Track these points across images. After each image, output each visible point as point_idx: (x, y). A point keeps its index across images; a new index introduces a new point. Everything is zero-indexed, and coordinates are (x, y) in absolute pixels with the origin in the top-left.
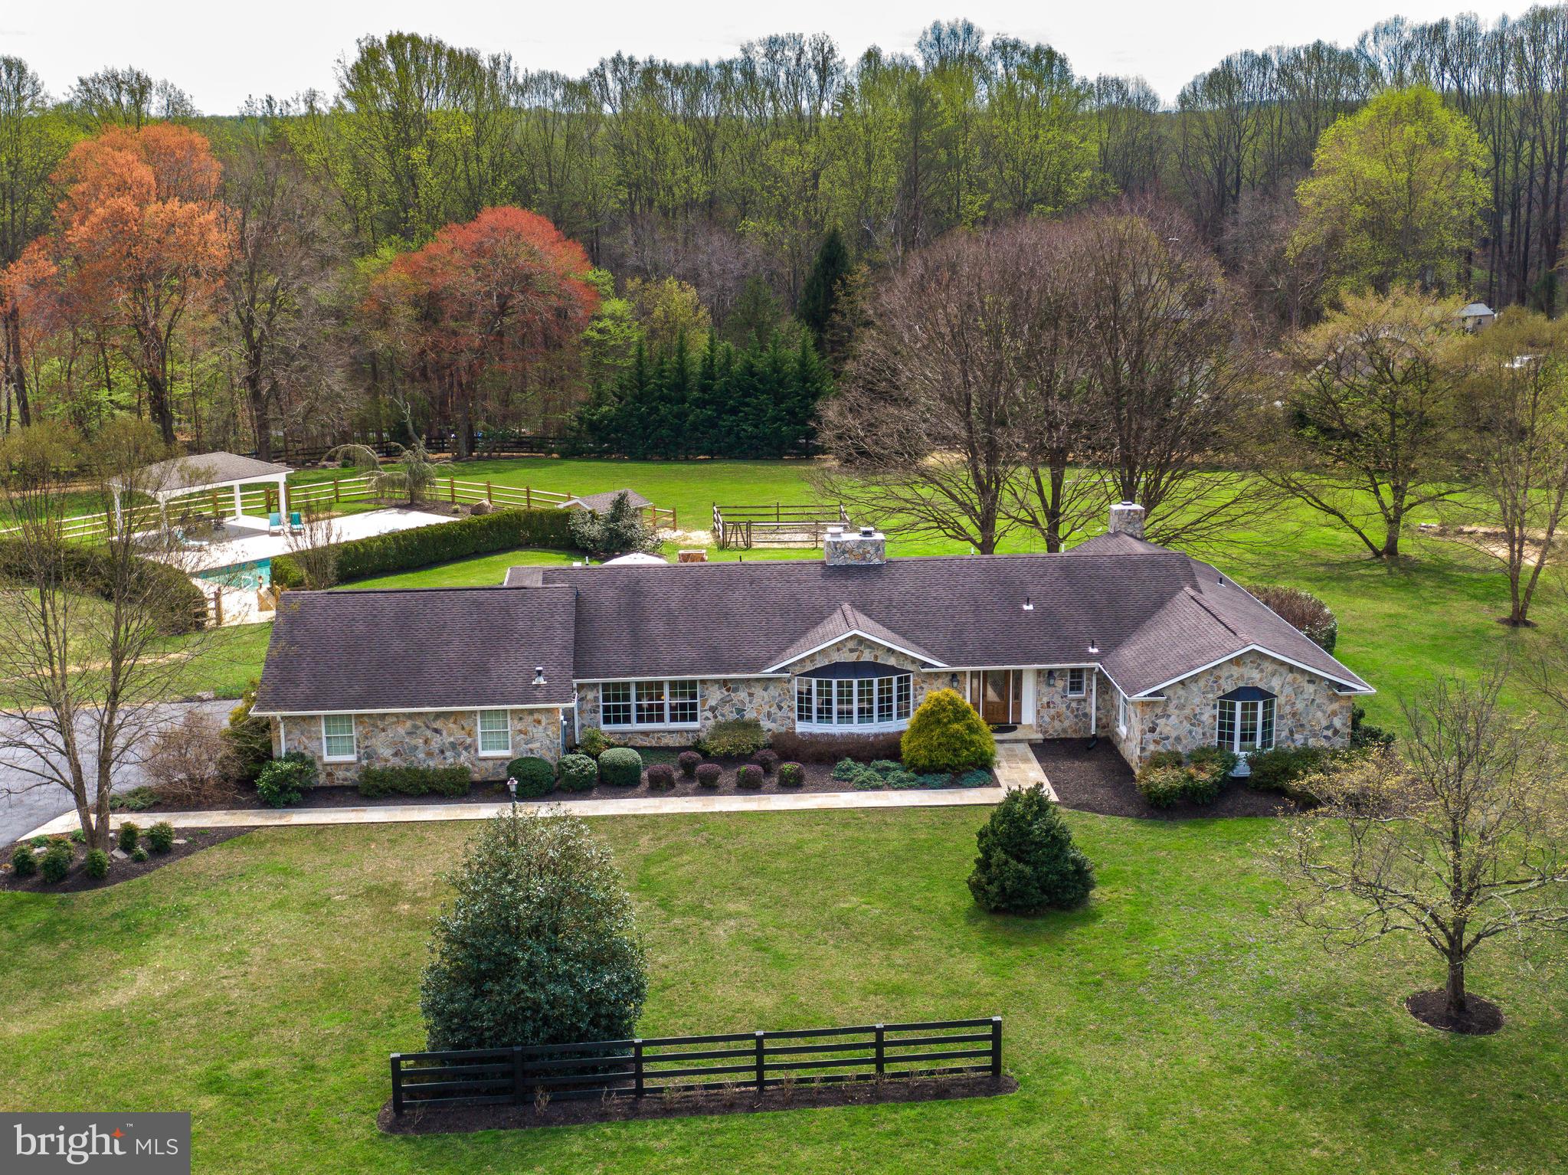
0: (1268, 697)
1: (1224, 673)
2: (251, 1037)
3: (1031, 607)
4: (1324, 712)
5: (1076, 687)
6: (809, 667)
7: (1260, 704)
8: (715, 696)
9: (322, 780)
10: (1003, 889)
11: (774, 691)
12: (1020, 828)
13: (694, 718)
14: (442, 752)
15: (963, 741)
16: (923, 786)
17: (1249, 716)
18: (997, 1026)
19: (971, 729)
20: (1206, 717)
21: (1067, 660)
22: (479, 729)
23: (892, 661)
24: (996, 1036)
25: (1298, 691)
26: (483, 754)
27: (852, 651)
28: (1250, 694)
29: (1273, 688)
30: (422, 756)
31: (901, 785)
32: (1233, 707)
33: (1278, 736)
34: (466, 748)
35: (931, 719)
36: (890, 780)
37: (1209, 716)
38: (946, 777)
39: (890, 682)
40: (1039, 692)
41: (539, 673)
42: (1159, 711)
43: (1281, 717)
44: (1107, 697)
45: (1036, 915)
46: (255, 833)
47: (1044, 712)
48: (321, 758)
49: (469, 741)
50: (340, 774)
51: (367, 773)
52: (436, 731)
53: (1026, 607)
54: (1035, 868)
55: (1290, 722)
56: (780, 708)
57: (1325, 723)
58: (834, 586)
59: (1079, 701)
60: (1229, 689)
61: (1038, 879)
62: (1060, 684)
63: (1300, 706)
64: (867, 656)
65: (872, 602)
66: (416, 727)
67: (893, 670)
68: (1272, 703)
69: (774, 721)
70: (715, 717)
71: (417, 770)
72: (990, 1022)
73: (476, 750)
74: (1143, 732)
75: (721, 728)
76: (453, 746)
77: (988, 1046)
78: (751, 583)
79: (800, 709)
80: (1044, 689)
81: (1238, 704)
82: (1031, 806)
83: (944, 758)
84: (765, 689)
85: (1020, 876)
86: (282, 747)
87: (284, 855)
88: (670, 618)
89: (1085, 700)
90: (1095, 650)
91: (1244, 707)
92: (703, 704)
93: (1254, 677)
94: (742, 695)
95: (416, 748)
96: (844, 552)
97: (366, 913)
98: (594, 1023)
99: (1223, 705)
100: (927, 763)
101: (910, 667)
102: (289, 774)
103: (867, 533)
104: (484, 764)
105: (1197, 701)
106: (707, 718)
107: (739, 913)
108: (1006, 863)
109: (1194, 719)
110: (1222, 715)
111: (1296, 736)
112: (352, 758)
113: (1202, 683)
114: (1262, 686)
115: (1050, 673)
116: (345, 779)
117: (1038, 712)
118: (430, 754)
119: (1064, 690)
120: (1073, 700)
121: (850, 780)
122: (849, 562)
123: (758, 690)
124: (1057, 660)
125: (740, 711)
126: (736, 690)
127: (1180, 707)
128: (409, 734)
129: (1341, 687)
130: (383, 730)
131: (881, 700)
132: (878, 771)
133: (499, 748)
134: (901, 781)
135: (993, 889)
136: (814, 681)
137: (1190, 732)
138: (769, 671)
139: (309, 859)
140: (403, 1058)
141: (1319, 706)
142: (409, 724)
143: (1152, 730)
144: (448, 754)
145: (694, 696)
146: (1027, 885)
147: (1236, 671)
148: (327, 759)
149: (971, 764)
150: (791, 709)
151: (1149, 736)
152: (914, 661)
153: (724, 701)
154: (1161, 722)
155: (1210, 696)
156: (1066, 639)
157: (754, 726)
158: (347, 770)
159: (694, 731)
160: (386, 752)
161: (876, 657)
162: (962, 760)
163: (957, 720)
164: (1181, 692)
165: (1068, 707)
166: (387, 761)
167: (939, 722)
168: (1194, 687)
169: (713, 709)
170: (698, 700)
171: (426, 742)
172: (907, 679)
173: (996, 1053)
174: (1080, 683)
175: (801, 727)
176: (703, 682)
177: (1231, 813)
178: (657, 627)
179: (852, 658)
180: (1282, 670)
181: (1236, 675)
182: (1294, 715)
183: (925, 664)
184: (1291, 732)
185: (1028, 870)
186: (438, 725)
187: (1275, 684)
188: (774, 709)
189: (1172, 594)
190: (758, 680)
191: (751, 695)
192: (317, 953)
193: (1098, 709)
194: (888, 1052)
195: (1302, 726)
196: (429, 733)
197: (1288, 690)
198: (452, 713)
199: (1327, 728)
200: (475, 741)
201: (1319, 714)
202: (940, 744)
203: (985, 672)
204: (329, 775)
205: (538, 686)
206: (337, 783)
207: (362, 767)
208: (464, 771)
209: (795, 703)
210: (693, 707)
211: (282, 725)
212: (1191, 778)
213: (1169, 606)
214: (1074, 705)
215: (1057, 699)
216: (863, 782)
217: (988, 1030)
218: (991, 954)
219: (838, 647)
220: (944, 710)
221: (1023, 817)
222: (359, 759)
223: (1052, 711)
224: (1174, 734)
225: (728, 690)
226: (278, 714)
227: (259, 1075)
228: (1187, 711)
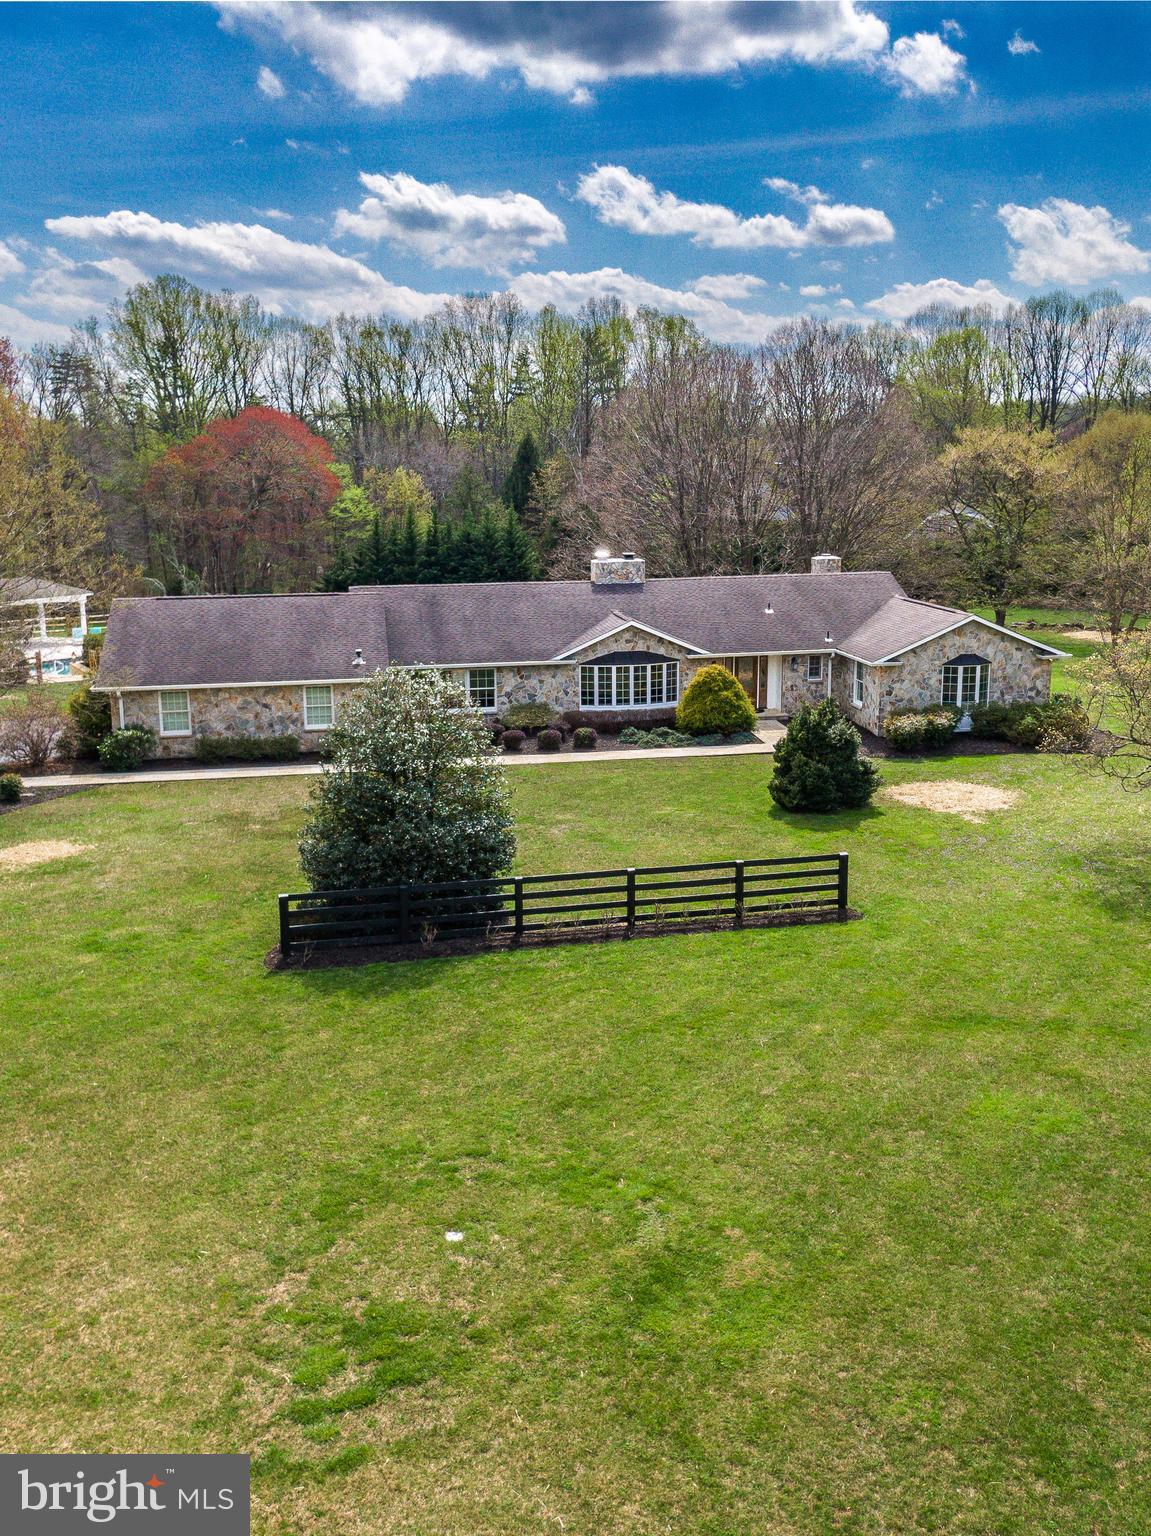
0: (984, 662)
1: (948, 642)
2: (124, 913)
3: (771, 611)
4: (1029, 676)
5: (814, 672)
6: (592, 656)
7: (978, 668)
8: (510, 682)
9: (159, 752)
10: (804, 787)
11: (561, 678)
12: (816, 734)
13: (491, 703)
14: (271, 725)
15: (732, 706)
16: (700, 744)
17: (969, 679)
18: (844, 860)
19: (737, 695)
20: (933, 682)
21: (808, 648)
22: (305, 705)
23: (662, 651)
24: (842, 872)
25: (1008, 657)
26: (308, 727)
27: (628, 641)
28: (969, 659)
29: (987, 655)
30: (253, 729)
31: (679, 744)
32: (955, 671)
33: (992, 697)
34: (294, 722)
35: (703, 689)
36: (669, 740)
37: (936, 680)
38: (719, 736)
39: (660, 668)
40: (783, 677)
41: (359, 654)
42: (895, 676)
43: (994, 680)
44: (841, 681)
45: (832, 811)
46: (102, 788)
47: (788, 695)
48: (158, 732)
49: (296, 714)
50: (176, 748)
51: (203, 744)
52: (266, 706)
53: (767, 611)
54: (831, 769)
55: (1001, 684)
56: (567, 693)
57: (1029, 685)
58: (605, 599)
59: (817, 684)
60: (952, 657)
61: (834, 778)
62: (802, 669)
63: (1009, 670)
64: (641, 647)
65: (639, 609)
66: (246, 702)
67: (663, 659)
68: (987, 667)
69: (561, 705)
70: (510, 702)
71: (248, 740)
72: (837, 857)
73: (303, 724)
74: (882, 696)
75: (515, 710)
76: (281, 720)
77: (834, 880)
78: (534, 596)
79: (584, 694)
80: (789, 674)
81: (961, 669)
82: (825, 715)
83: (717, 720)
84: (554, 677)
85: (820, 775)
86: (121, 720)
87: (131, 801)
88: (467, 622)
89: (822, 683)
90: (830, 640)
91: (965, 671)
92: (500, 689)
93: (972, 645)
94: (534, 682)
95: (247, 722)
96: (610, 573)
97: (220, 832)
98: (471, 866)
99: (947, 671)
100: (701, 725)
101: (676, 655)
102: (130, 739)
103: (628, 557)
104: (310, 736)
105: (926, 667)
106: (503, 703)
107: (568, 820)
108: (806, 764)
109: (924, 684)
110: (946, 679)
111: (1006, 697)
112: (188, 732)
113: (930, 651)
114: (981, 655)
115: (794, 659)
116: (180, 752)
117: (783, 694)
118: (259, 728)
119: (805, 675)
120: (812, 683)
121: (636, 743)
122: (614, 581)
123: (547, 677)
124: (800, 648)
125: (532, 696)
126: (528, 677)
127: (912, 673)
128: (240, 708)
129: (1043, 652)
130: (217, 706)
131: (653, 685)
132: (659, 735)
133: (323, 722)
134: (681, 740)
135: (795, 788)
136: (596, 668)
137: (920, 695)
138: (557, 660)
139: (157, 801)
140: (292, 898)
141: (1025, 670)
142: (240, 700)
143: (889, 693)
144: (277, 727)
145: (491, 683)
146: (825, 782)
147: (958, 640)
148: (163, 733)
149: (740, 726)
150: (576, 695)
151: (886, 698)
152: (681, 649)
153: (518, 688)
154: (897, 686)
155: (937, 662)
156: (805, 632)
157: (544, 707)
158: (183, 743)
159: (492, 715)
160: (219, 726)
161: (648, 647)
162: (732, 721)
163: (726, 689)
164: (913, 660)
165: (808, 690)
166: (220, 734)
167: (710, 690)
168: (923, 655)
169: (508, 695)
170: (495, 687)
171: (256, 716)
172: (675, 666)
173: (842, 887)
174: (818, 669)
175: (583, 708)
176: (499, 669)
177: (963, 753)
178: (455, 628)
179: (627, 648)
180: (996, 639)
181: (958, 644)
182: (1005, 678)
183: (690, 652)
184: (1002, 694)
185: (826, 769)
186: (268, 700)
187: (989, 652)
188: (561, 694)
189: (886, 601)
190: (548, 667)
191: (541, 682)
192: (179, 857)
193: (832, 690)
194: (748, 887)
195: (1011, 687)
196: (258, 708)
197: (1000, 657)
198: (280, 688)
199: (1031, 689)
200: (301, 715)
201: (1025, 677)
202: (713, 708)
203: (737, 658)
204: (166, 748)
205: (358, 665)
206: (172, 755)
207: (197, 740)
208: (292, 741)
209: (580, 689)
210: (491, 693)
211: (121, 702)
212: (930, 723)
213: (885, 608)
214: (813, 687)
215: (799, 682)
216: (648, 742)
217: (835, 865)
218: (802, 837)
219: (616, 637)
220: (714, 680)
221: (819, 724)
222: (194, 733)
223: (795, 693)
224: (907, 697)
225: (521, 678)
226: (118, 690)
227: (137, 937)
228: (918, 677)
